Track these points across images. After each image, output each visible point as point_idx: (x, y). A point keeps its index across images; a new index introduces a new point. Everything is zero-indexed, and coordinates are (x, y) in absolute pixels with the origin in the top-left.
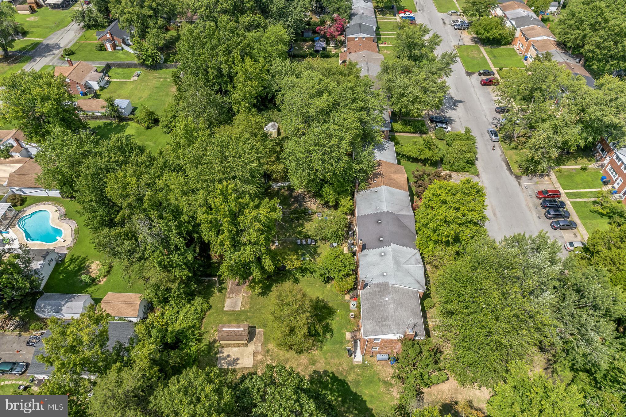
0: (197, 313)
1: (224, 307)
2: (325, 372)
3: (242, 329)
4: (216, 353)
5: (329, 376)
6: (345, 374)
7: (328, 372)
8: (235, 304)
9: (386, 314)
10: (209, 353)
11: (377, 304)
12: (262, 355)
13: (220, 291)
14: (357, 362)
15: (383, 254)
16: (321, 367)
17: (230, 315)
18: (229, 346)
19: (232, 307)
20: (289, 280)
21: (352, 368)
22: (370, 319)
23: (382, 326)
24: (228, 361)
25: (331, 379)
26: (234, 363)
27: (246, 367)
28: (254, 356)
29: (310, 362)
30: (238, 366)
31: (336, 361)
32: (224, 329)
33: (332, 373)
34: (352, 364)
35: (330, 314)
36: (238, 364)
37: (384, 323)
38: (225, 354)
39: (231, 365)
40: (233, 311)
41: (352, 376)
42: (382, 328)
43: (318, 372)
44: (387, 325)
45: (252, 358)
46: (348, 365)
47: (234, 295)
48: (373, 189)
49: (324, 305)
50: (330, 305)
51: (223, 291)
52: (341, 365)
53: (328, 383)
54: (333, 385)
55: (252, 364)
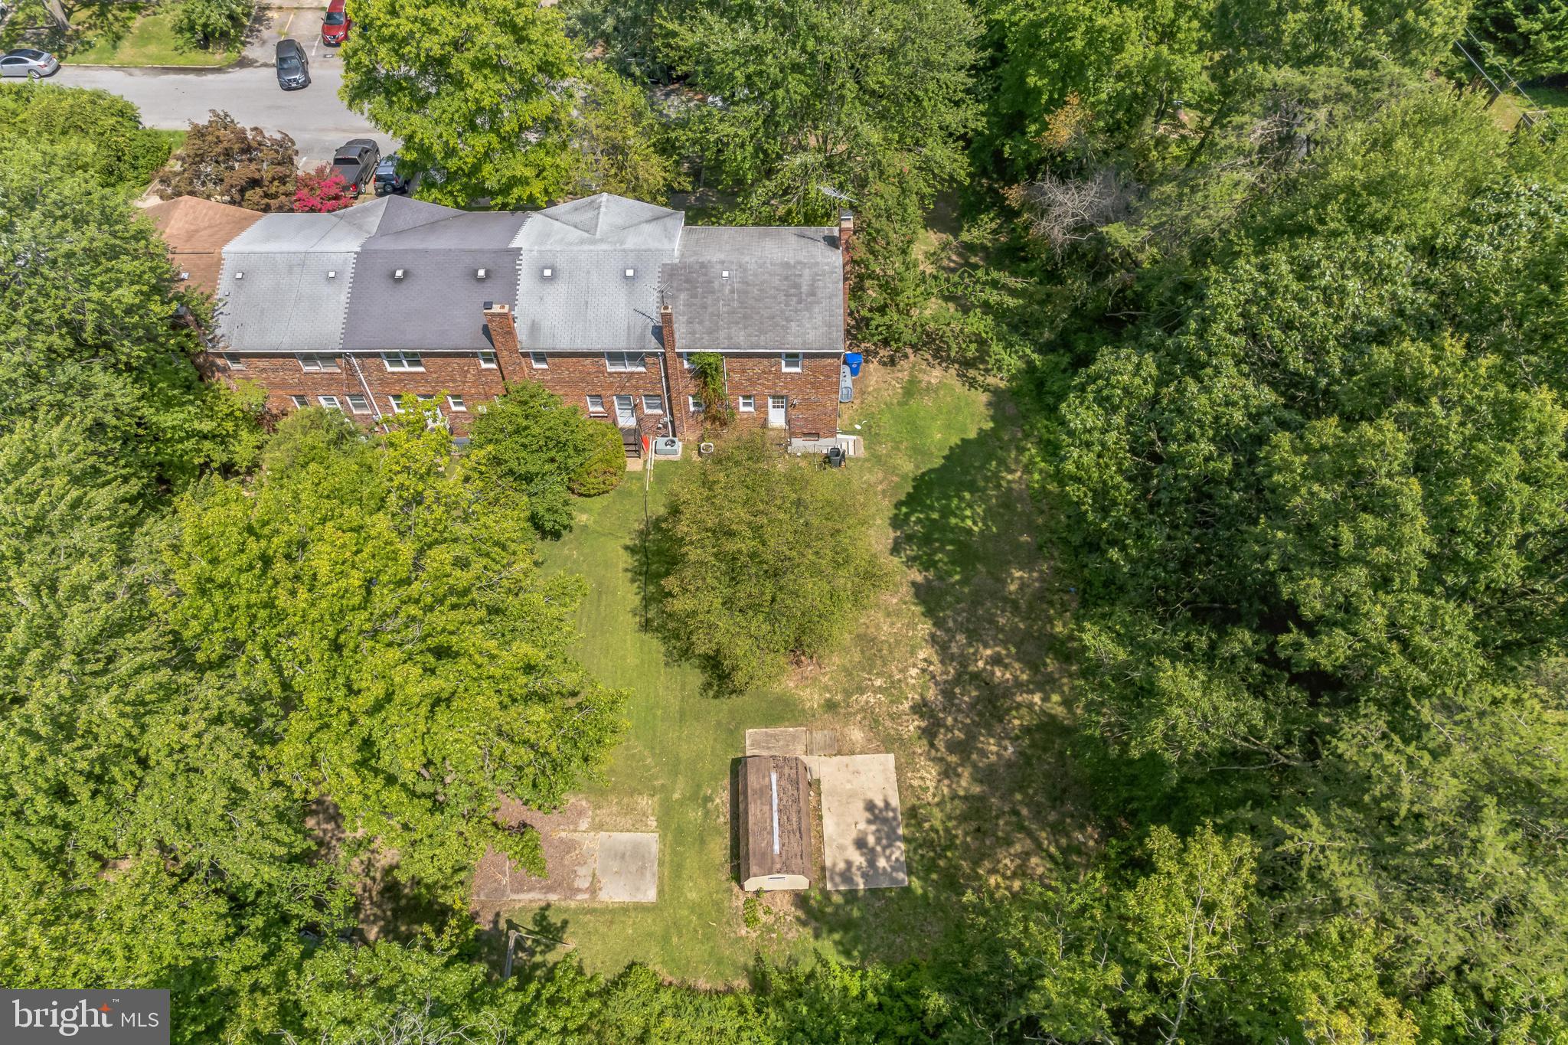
1: (640, 908)
2: (894, 523)
3: (774, 777)
5: (907, 515)
6: (896, 478)
7: (896, 516)
8: (630, 860)
9: (776, 281)
11: (736, 304)
12: (846, 725)
13: (552, 936)
14: (858, 447)
15: (548, 273)
17: (677, 870)
19: (642, 869)
21: (876, 460)
22: (785, 328)
23: (813, 294)
24: (878, 840)
25: (913, 509)
26: (885, 821)
27: (893, 777)
28: (852, 753)
30: (895, 802)
32: (777, 848)
33: (898, 505)
34: (866, 460)
36: (887, 804)
37: (805, 289)
38: (854, 857)
39: (894, 830)
40: (661, 863)
41: (899, 461)
42: (820, 294)
43: (896, 540)
44: (814, 280)
45: (859, 758)
46: (870, 471)
47: (582, 871)
48: (224, 285)
51: (555, 919)
53: (928, 518)
54: (932, 508)
55: (882, 757)
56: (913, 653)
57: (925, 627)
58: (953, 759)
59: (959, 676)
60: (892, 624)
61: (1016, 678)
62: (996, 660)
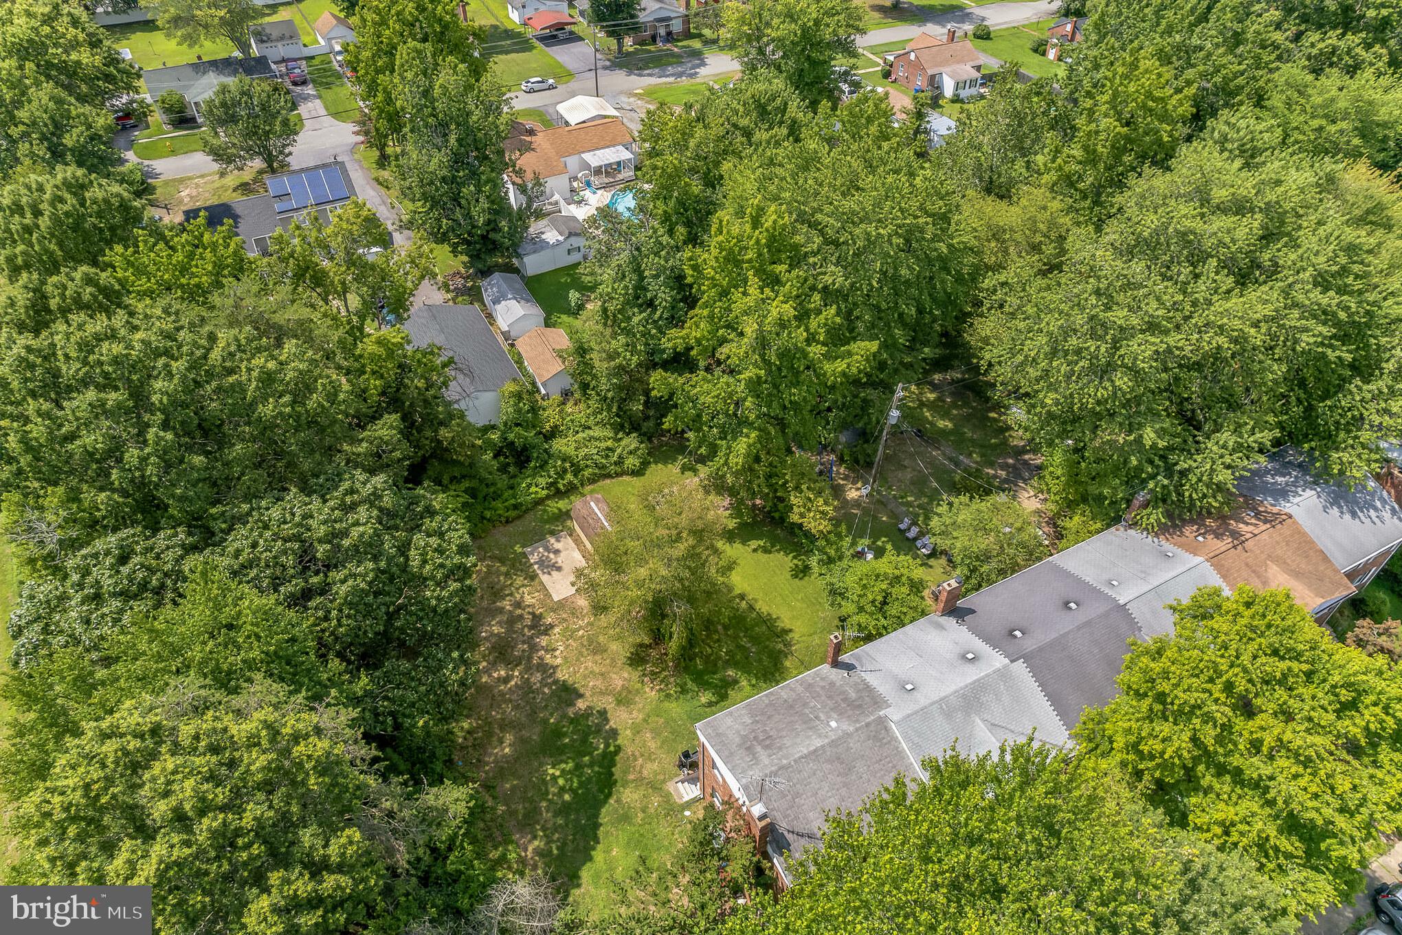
0: (607, 456)
2: (614, 733)
4: (552, 533)
5: (607, 745)
6: (631, 777)
7: (616, 740)
9: (788, 742)
10: (547, 521)
13: (684, 469)
14: (677, 790)
15: (971, 656)
16: (620, 719)
18: (578, 542)
20: (795, 557)
21: (655, 786)
22: (754, 717)
24: (548, 557)
25: (605, 754)
26: (548, 567)
27: (551, 591)
29: (620, 693)
30: (545, 578)
31: (652, 745)
32: (592, 504)
33: (618, 749)
34: (664, 781)
35: (764, 675)
36: (550, 574)
38: (558, 546)
39: (541, 566)
41: (636, 796)
43: (607, 720)
44: (756, 758)
46: (656, 774)
49: (780, 652)
50: (787, 663)
52: (650, 758)
53: (590, 754)
54: (591, 765)
55: (561, 597)
56: (565, 658)
57: (562, 675)
58: (519, 612)
59: (530, 658)
60: (586, 668)
61: (490, 676)
62: (506, 680)
